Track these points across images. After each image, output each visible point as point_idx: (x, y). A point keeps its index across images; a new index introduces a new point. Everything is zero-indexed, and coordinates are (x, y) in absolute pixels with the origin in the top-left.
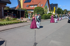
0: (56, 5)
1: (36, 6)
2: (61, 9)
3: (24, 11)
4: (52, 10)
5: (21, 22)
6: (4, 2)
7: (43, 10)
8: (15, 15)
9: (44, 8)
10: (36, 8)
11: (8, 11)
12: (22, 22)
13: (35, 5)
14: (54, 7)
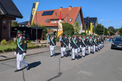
2: (103, 26)
3: (42, 30)
4: (87, 28)
5: (38, 47)
7: (73, 29)
8: (28, 36)
9: (74, 25)
11: (16, 29)
12: (40, 47)
14: (91, 24)
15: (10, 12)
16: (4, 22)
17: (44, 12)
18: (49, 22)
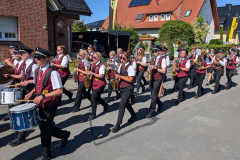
1: (168, 18)
3: (128, 37)
7: (191, 32)
11: (81, 37)
13: (166, 13)
15: (69, 6)
16: (59, 25)
18: (143, 19)
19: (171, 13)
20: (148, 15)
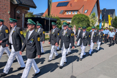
0: (112, 12)
6: (27, 5)
7: (88, 20)
9: (90, 17)
10: (75, 16)
13: (75, 11)
16: (18, 12)
17: (59, 3)
18: (63, 13)
19: (78, 11)
20: (66, 11)
